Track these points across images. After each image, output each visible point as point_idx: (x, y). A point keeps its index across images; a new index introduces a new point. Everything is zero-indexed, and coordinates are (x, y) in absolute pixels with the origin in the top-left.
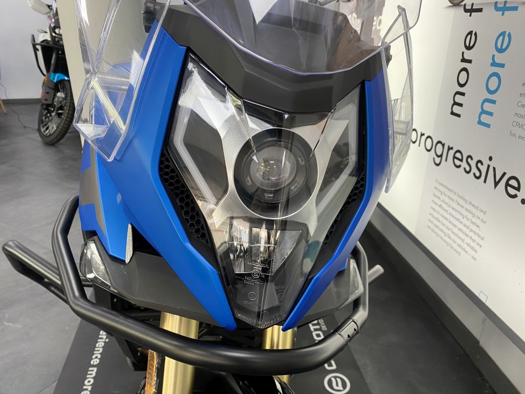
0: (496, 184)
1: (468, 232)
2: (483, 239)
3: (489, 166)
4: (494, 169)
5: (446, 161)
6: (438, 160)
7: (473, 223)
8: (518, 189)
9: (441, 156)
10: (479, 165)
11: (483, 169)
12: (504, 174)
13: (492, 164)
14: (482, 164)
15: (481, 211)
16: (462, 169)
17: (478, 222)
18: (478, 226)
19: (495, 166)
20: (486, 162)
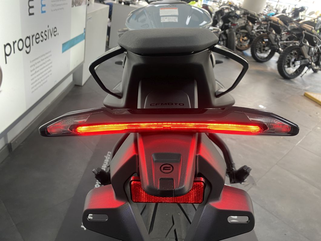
0: (51, 36)
4: (50, 30)
5: (33, 45)
6: (28, 50)
7: (48, 61)
8: (56, 31)
9: (30, 45)
11: (47, 34)
12: (53, 29)
14: (46, 31)
15: (49, 52)
17: (49, 58)
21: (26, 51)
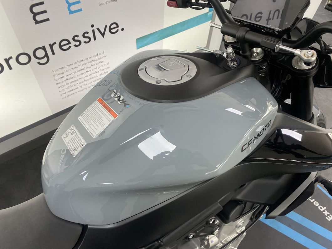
0: (103, 35)
1: (97, 70)
2: (108, 64)
3: (93, 31)
4: (98, 29)
5: (53, 53)
6: (45, 60)
7: (98, 63)
8: (118, 26)
9: (46, 55)
10: (86, 35)
11: (91, 35)
12: (106, 26)
13: (95, 28)
14: (87, 33)
15: (100, 54)
16: (73, 48)
17: (101, 60)
18: (102, 62)
19: (97, 28)
20: (90, 30)
21: (39, 63)
